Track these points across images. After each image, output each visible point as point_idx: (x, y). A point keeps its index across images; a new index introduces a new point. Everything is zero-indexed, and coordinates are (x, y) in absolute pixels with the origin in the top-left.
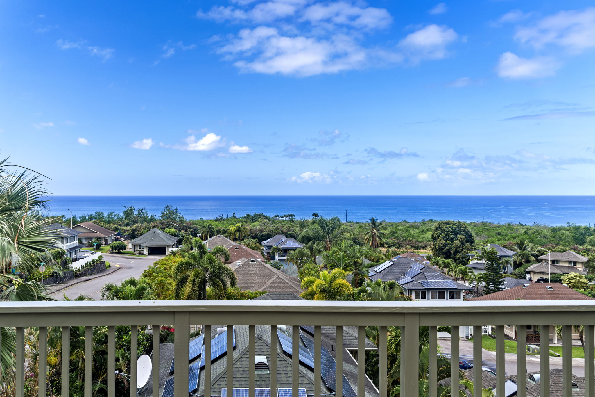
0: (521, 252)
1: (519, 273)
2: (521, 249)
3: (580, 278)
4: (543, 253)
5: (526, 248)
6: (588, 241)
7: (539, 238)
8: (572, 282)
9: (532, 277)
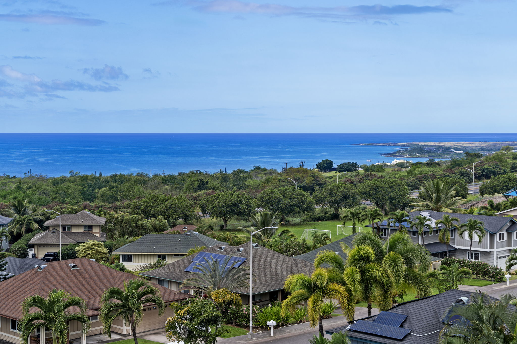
0: (20, 218)
1: (19, 248)
2: (18, 212)
3: (98, 247)
4: (49, 216)
5: (27, 210)
6: (99, 195)
7: (37, 196)
8: (89, 254)
9: (36, 252)
